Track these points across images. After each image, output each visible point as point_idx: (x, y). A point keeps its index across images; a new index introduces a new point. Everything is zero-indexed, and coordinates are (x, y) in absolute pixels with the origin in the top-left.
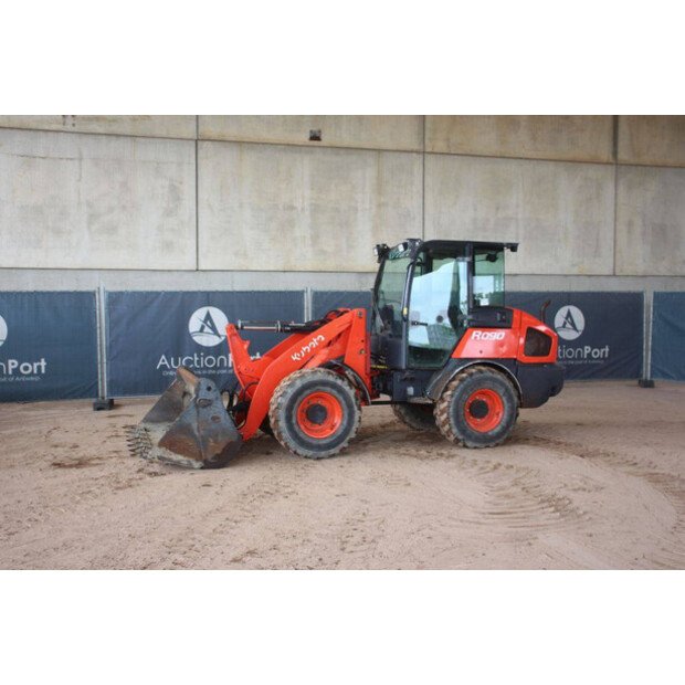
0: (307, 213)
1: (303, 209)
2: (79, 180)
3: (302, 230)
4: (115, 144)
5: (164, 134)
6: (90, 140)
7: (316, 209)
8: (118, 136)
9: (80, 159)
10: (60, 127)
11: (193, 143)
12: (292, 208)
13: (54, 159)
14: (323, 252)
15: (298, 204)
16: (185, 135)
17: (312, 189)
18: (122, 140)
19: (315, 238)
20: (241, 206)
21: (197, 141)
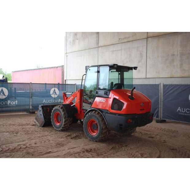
0: (179, 56)
1: (177, 55)
2: (121, 55)
3: (177, 63)
4: (129, 43)
5: (139, 38)
6: (123, 44)
7: (182, 55)
8: (129, 42)
9: (122, 50)
10: (119, 42)
11: (146, 39)
12: (173, 55)
13: (117, 51)
14: (184, 70)
15: (176, 53)
16: (144, 38)
17: (181, 47)
18: (130, 42)
19: (181, 65)
20: (158, 57)
21: (147, 38)
